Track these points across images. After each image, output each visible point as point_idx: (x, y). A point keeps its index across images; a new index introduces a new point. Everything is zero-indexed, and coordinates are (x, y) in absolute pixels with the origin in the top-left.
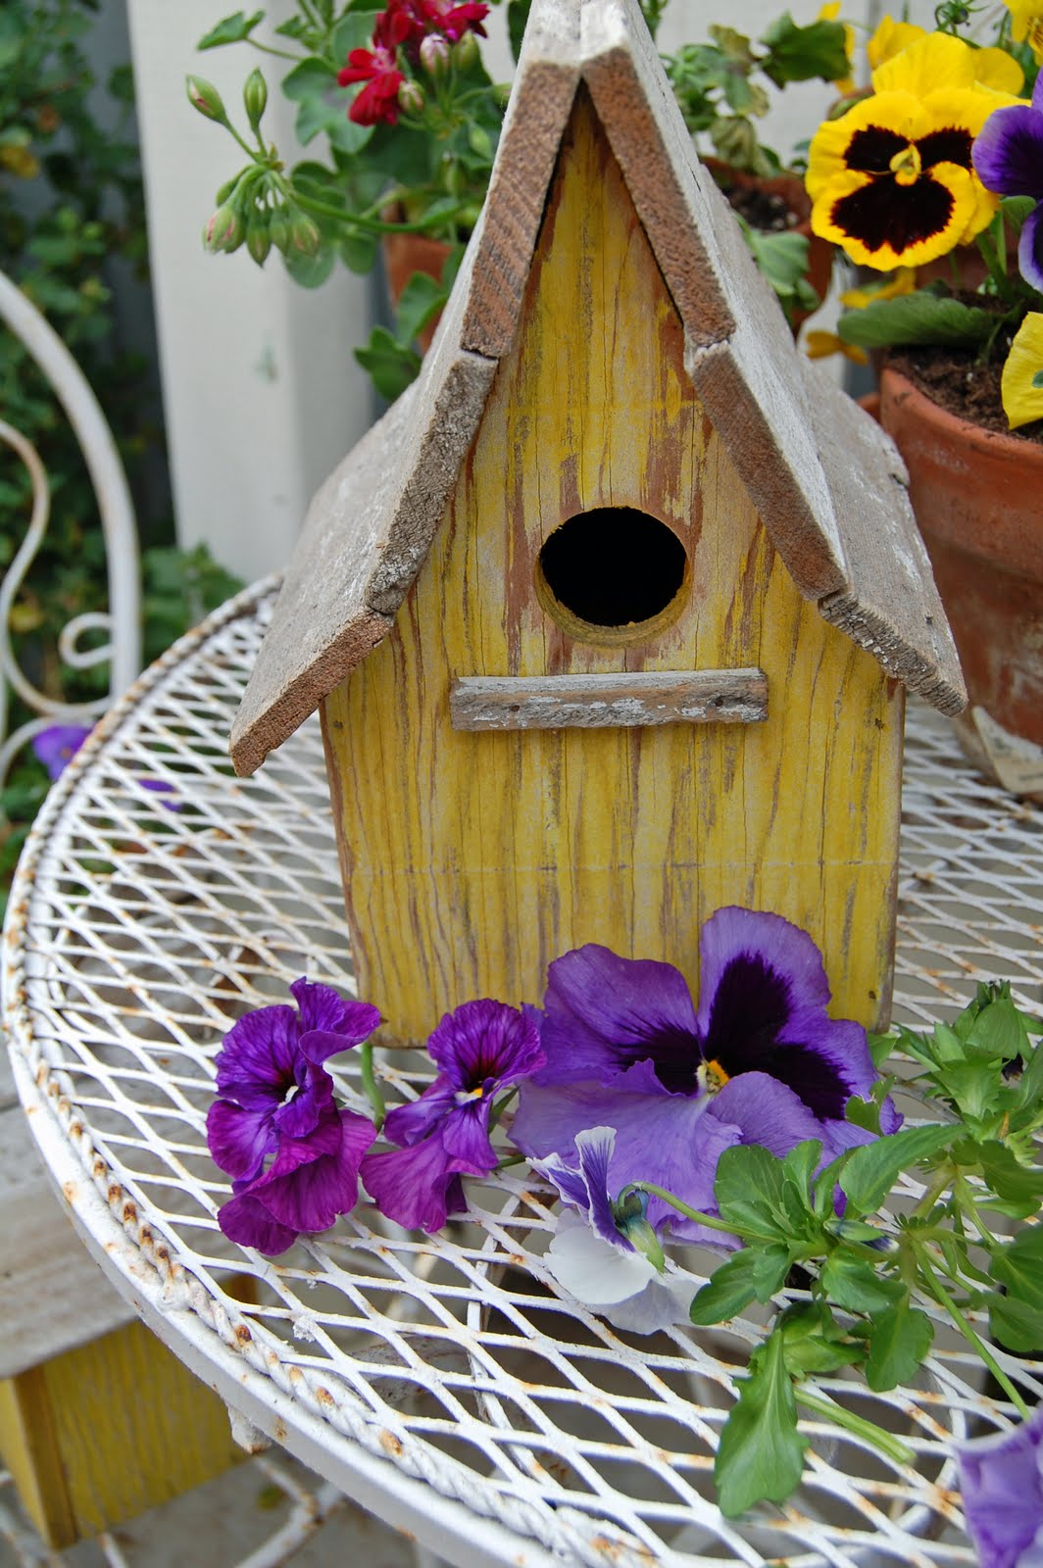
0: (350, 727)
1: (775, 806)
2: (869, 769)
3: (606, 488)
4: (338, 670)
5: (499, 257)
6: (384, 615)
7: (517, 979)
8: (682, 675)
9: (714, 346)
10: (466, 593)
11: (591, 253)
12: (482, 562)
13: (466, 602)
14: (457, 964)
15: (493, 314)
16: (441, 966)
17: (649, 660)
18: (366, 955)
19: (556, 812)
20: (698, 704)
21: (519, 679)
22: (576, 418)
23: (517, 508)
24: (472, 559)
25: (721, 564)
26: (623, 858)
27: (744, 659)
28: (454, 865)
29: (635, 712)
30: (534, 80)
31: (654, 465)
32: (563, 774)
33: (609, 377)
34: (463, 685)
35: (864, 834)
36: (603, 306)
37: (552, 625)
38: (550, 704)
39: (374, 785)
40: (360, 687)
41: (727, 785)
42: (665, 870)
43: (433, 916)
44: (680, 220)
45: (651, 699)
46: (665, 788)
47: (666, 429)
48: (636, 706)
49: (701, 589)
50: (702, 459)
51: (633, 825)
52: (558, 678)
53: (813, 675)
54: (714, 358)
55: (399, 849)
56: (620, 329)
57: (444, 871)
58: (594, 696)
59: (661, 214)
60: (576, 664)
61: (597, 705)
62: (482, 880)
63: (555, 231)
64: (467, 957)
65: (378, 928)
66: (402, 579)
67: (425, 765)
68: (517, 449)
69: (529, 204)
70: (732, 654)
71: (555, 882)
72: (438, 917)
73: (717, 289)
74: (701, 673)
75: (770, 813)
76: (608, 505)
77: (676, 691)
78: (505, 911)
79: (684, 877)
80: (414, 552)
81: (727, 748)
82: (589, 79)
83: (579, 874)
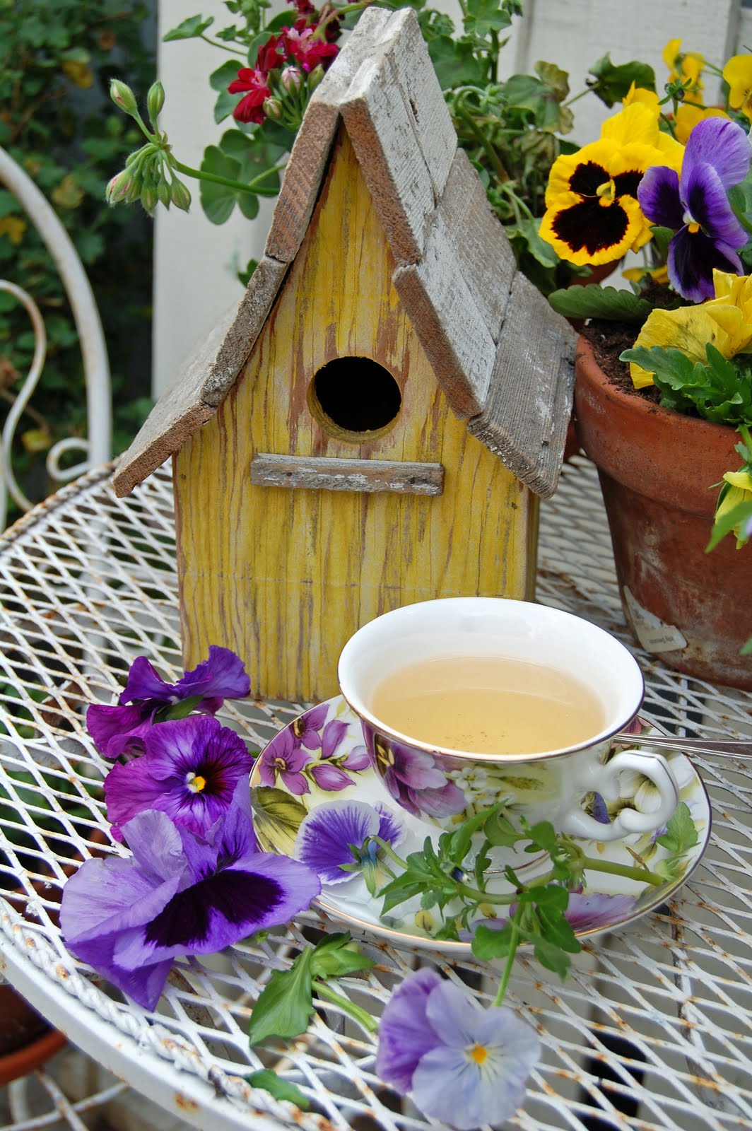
0: (190, 479)
1: (450, 554)
2: (507, 534)
3: (352, 345)
4: (182, 437)
5: (289, 206)
6: (211, 406)
7: (284, 655)
8: (393, 463)
9: (408, 266)
10: (266, 401)
11: (349, 206)
12: (277, 383)
13: (265, 406)
14: (247, 641)
15: (284, 237)
16: (237, 642)
17: (374, 453)
18: (189, 630)
19: (314, 545)
20: (400, 481)
21: (294, 458)
22: (336, 301)
23: (299, 352)
24: (271, 378)
25: (419, 397)
26: (354, 579)
27: (432, 457)
28: (249, 574)
29: (362, 482)
30: (313, 112)
31: (381, 334)
32: (319, 521)
33: (357, 279)
34: (260, 457)
35: (505, 577)
36: (355, 238)
37: (317, 426)
38: (310, 473)
39: (202, 517)
40: (198, 454)
41: (420, 536)
42: (380, 590)
43: (233, 608)
44: (391, 195)
45: (372, 475)
46: (382, 535)
47: (389, 313)
48: (362, 479)
49: (408, 412)
50: (410, 332)
51: (361, 558)
52: (318, 459)
53: (474, 471)
54: (406, 273)
55: (215, 561)
56: (364, 251)
57: (242, 578)
58: (337, 470)
59: (381, 190)
60: (330, 451)
61: (338, 476)
62: (266, 586)
63: (329, 192)
64: (253, 638)
65: (199, 611)
66: (222, 386)
67: (234, 507)
68: (301, 316)
69: (307, 178)
70: (425, 453)
71: (310, 592)
72: (237, 608)
73: (412, 235)
74: (405, 463)
75: (446, 558)
76: (354, 355)
77: (387, 472)
78: (278, 608)
79: (392, 596)
80: (231, 370)
81: (420, 513)
82: (343, 114)
83: (326, 587)
